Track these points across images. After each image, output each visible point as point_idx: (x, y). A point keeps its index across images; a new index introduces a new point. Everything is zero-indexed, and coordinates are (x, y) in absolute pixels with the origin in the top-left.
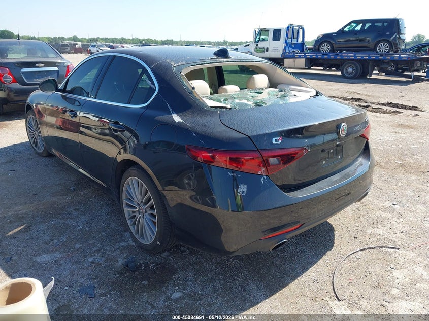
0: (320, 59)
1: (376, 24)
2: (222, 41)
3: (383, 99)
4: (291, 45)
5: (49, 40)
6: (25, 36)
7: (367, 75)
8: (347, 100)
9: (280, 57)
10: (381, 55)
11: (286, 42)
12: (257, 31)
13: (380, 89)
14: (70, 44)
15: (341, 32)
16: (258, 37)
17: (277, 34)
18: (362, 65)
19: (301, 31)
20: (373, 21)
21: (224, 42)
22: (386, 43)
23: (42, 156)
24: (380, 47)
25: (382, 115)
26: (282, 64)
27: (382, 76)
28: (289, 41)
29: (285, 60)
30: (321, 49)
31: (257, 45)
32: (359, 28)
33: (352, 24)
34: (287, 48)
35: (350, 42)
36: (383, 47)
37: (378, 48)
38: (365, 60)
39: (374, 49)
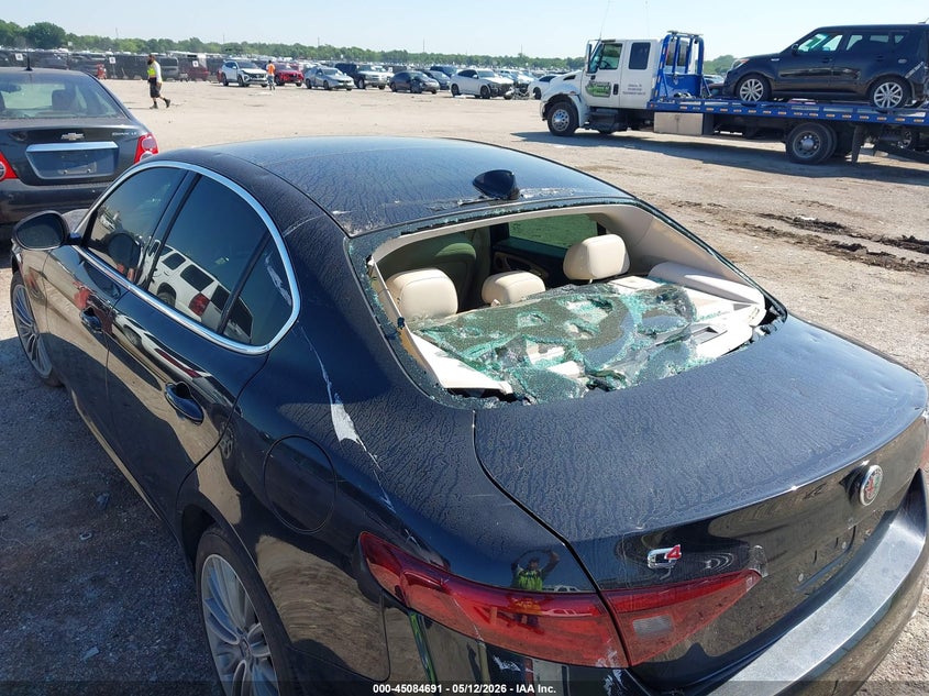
0: (738, 115)
1: (873, 38)
2: (516, 56)
3: (889, 226)
4: (670, 79)
5: (139, 46)
6: (89, 37)
7: (847, 154)
8: (802, 227)
9: (644, 106)
10: (883, 112)
11: (660, 72)
12: (594, 44)
13: (880, 194)
14: (181, 58)
15: (792, 54)
16: (596, 58)
17: (640, 52)
18: (838, 134)
19: (695, 48)
20: (866, 31)
21: (518, 59)
22: (896, 85)
23: (49, 385)
24: (880, 92)
25: (893, 274)
26: (648, 122)
27: (882, 160)
28: (668, 70)
29: (656, 114)
30: (741, 93)
31: (593, 78)
32: (833, 45)
33: (819, 36)
34: (662, 89)
35: (807, 78)
36: (888, 94)
37: (876, 95)
38: (846, 121)
39: (867, 97)
